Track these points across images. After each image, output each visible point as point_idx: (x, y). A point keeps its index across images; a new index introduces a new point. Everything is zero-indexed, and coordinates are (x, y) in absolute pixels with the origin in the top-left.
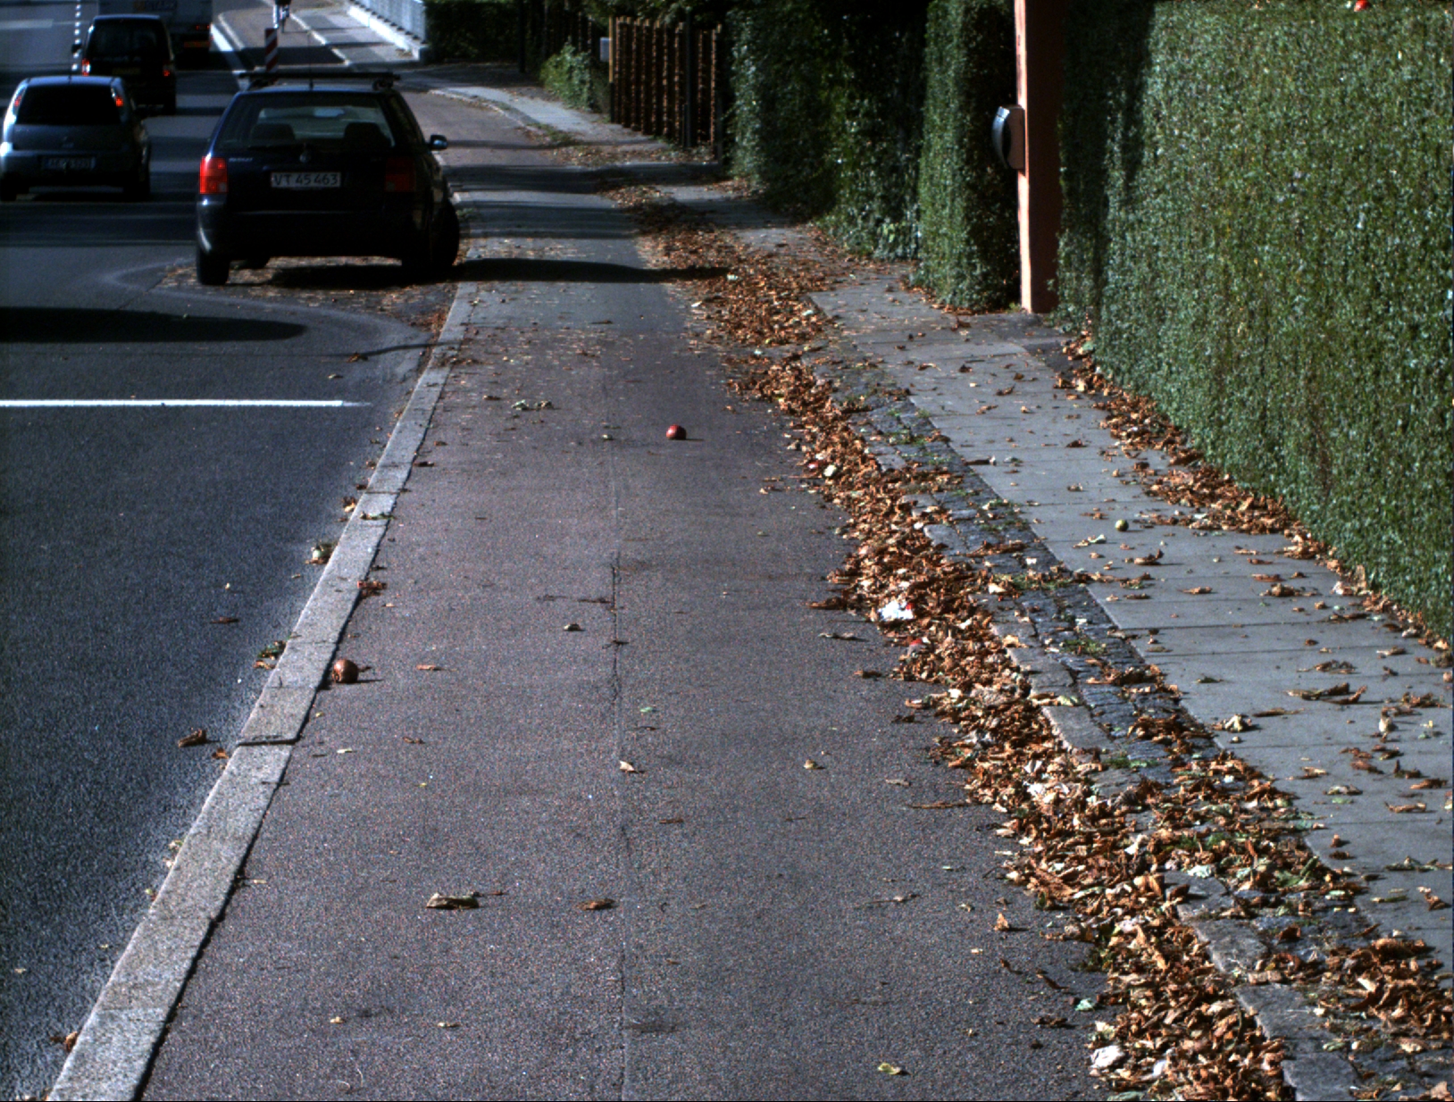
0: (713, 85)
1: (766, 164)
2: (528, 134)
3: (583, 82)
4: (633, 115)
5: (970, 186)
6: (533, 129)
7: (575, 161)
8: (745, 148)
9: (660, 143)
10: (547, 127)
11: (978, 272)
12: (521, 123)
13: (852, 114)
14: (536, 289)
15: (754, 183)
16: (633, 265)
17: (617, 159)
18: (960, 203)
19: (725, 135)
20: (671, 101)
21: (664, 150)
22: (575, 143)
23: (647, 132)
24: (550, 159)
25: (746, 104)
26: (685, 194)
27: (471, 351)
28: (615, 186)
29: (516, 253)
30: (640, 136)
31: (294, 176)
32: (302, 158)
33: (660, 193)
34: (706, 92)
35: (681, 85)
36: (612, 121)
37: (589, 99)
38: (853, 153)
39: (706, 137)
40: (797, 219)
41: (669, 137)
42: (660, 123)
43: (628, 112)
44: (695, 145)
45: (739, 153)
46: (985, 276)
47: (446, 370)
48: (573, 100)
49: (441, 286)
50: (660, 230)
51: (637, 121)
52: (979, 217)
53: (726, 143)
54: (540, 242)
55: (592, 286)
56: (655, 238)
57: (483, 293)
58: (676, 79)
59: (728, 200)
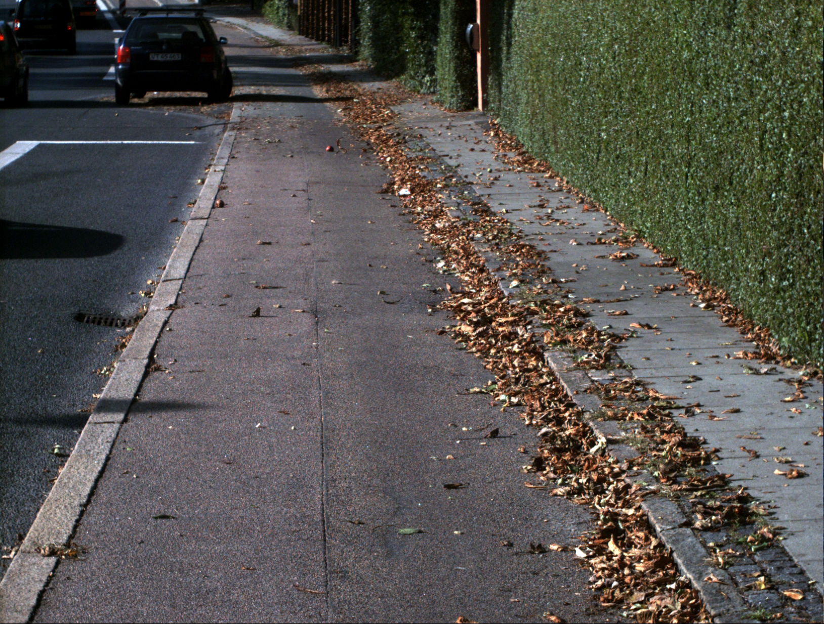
0: (350, 16)
1: (375, 53)
2: (257, 41)
3: (284, 15)
4: (310, 31)
5: (457, 57)
6: (259, 38)
7: (282, 53)
8: (365, 46)
9: (324, 45)
10: (266, 37)
11: (460, 94)
12: (253, 36)
13: (412, 29)
14: (268, 105)
15: (369, 63)
16: (311, 96)
17: (302, 52)
18: (452, 65)
19: (356, 40)
20: (329, 24)
21: (325, 48)
22: (281, 45)
23: (317, 40)
24: (269, 52)
25: (366, 25)
26: (336, 68)
27: (244, 126)
28: (302, 65)
29: (257, 92)
30: (314, 42)
31: (160, 56)
32: (164, 47)
33: (323, 68)
34: (347, 19)
35: (335, 16)
36: (300, 34)
37: (287, 23)
38: (413, 46)
39: (347, 42)
40: (388, 78)
41: (329, 42)
42: (323, 34)
43: (308, 29)
44: (341, 46)
45: (362, 49)
46: (463, 96)
47: (235, 131)
48: (279, 24)
49: (226, 104)
50: (324, 83)
51: (312, 34)
52: (461, 71)
53: (356, 43)
54: (268, 88)
55: (293, 104)
56: (321, 86)
57: (245, 106)
58: (332, 13)
59: (356, 71)
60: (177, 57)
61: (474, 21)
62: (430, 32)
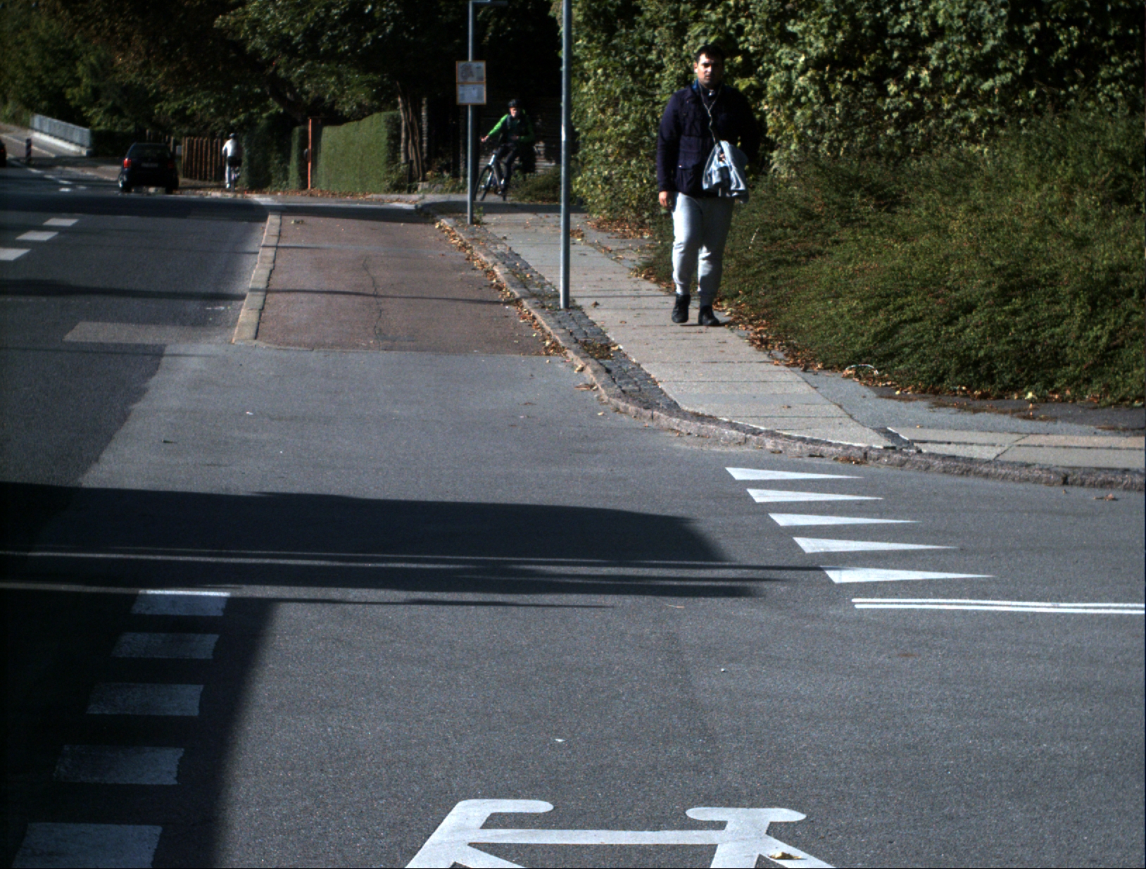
13: (276, 158)
15: (245, 186)
30: (197, 181)
38: (276, 168)
58: (214, 158)
60: (156, 165)
61: (307, 147)
62: (286, 158)
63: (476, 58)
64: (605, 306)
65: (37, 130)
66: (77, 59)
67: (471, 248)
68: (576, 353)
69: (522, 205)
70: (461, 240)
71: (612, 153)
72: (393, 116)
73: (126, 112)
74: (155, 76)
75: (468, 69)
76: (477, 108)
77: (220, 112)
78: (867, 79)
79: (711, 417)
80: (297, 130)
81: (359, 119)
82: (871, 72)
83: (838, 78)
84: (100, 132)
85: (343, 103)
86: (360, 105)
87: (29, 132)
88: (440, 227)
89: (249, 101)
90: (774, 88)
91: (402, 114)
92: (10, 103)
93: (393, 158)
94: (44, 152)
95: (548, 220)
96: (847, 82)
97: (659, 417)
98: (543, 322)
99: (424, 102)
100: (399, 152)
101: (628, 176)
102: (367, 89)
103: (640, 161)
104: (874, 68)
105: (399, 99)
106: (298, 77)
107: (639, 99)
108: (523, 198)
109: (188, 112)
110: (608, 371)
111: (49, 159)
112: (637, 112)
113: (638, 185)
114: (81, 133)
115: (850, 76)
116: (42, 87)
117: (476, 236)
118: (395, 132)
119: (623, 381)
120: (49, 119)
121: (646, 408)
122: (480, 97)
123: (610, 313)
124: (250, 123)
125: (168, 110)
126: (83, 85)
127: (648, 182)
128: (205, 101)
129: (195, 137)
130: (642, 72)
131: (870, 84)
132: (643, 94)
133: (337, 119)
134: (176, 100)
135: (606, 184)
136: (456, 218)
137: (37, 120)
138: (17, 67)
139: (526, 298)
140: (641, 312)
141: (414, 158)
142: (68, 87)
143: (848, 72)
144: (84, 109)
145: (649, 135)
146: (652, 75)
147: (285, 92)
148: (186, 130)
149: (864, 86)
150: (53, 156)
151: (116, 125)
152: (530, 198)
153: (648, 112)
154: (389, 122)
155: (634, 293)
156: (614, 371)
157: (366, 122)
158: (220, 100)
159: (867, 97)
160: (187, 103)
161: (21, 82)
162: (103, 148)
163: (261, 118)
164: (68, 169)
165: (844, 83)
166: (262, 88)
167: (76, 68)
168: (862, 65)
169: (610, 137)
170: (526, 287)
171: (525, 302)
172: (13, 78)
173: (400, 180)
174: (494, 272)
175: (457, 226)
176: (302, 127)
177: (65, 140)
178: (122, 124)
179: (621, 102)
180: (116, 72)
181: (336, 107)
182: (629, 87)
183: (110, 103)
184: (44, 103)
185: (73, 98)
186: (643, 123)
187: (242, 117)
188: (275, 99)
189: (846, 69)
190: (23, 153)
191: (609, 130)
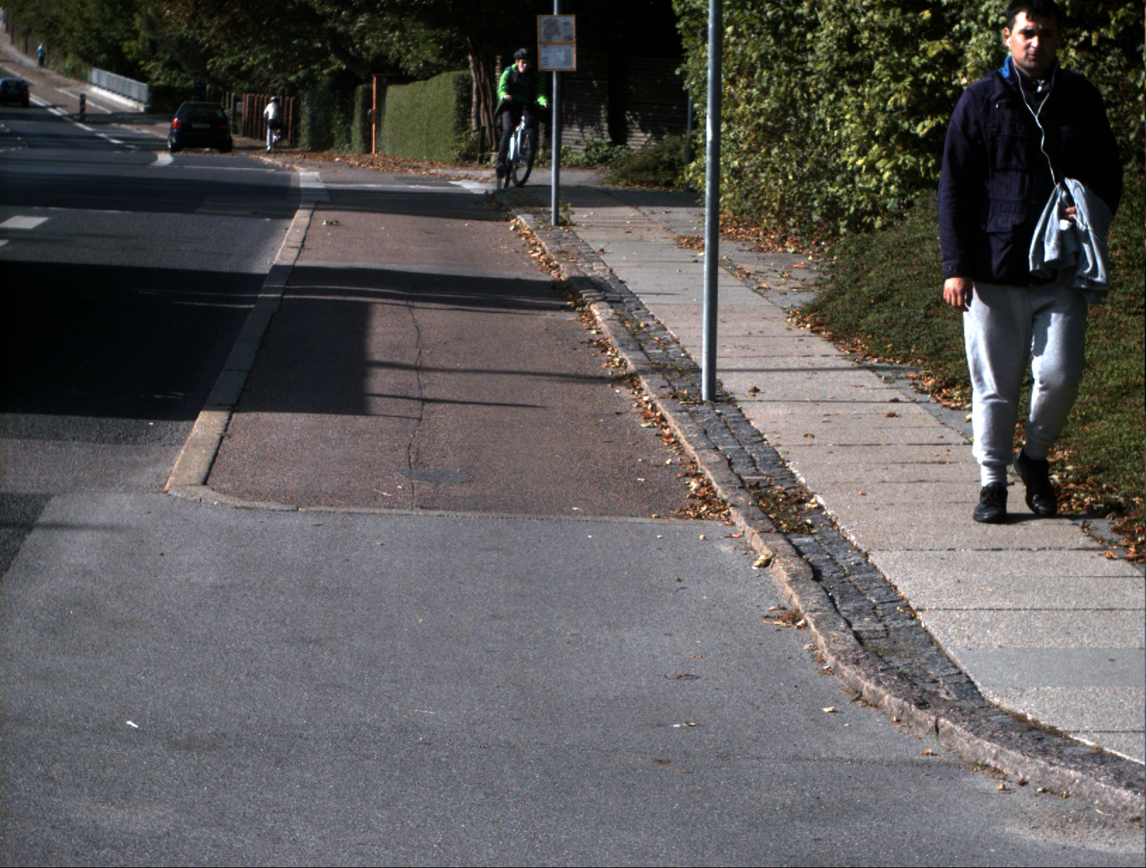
0: (290, 118)
1: (312, 139)
8: (304, 136)
13: (339, 119)
15: (307, 146)
19: (296, 133)
25: (304, 122)
36: (244, 136)
38: (338, 129)
39: (287, 138)
43: (250, 132)
60: (207, 126)
61: (371, 107)
62: (349, 119)
63: (563, 11)
64: (769, 394)
65: (95, 85)
66: (135, 10)
67: (557, 266)
68: (750, 519)
69: (617, 191)
70: (544, 253)
71: (745, 139)
72: (463, 76)
73: (184, 67)
74: (208, 29)
75: (552, 25)
76: (563, 75)
77: (278, 68)
78: (1113, 43)
79: (1053, 731)
80: (360, 88)
81: (426, 79)
82: (1117, 35)
83: (1071, 42)
84: (159, 87)
85: (408, 61)
86: (426, 63)
87: (87, 86)
88: (516, 228)
89: (309, 57)
90: (977, 55)
91: (473, 75)
92: (70, 56)
93: (463, 125)
94: (100, 108)
95: (655, 218)
96: (1084, 47)
97: (951, 731)
98: (679, 433)
99: (498, 61)
100: (470, 117)
101: (768, 169)
102: (434, 45)
103: (784, 150)
104: (1121, 29)
105: (470, 58)
106: (358, 31)
107: (784, 67)
108: (617, 182)
109: (243, 68)
110: (817, 575)
111: (106, 115)
112: (780, 84)
113: (780, 182)
114: (139, 88)
115: (1088, 39)
116: (100, 40)
117: (564, 246)
118: (465, 95)
119: (850, 606)
120: (108, 73)
121: (922, 705)
122: (568, 61)
123: (782, 410)
124: (311, 79)
125: (221, 66)
126: (140, 39)
127: (795, 177)
128: (262, 57)
129: (256, 93)
130: (788, 31)
131: (1117, 51)
132: (788, 60)
133: (403, 78)
134: (231, 54)
135: (735, 178)
136: (536, 214)
137: (95, 74)
138: (74, 18)
139: (643, 372)
140: (831, 409)
141: (487, 125)
142: (127, 39)
143: (1085, 33)
144: (142, 63)
145: (796, 115)
146: (803, 35)
147: (348, 47)
148: (246, 86)
149: (1109, 54)
150: (109, 112)
151: (175, 80)
152: (625, 181)
153: (796, 84)
154: (458, 83)
155: (805, 363)
156: (826, 573)
157: (434, 81)
158: (278, 56)
159: (1110, 69)
160: (241, 59)
161: (79, 35)
162: (160, 103)
163: (323, 75)
164: (123, 126)
165: (1079, 49)
166: (323, 43)
167: (134, 20)
168: (1105, 22)
169: (743, 115)
170: (642, 349)
171: (644, 383)
172: (70, 31)
173: (471, 149)
174: (592, 317)
175: (538, 228)
176: (365, 86)
177: (124, 96)
178: (182, 79)
179: (759, 71)
180: (166, 24)
181: (401, 65)
182: (770, 50)
183: (168, 57)
184: (104, 56)
185: (130, 52)
186: (789, 100)
187: (301, 74)
188: (337, 57)
189: (1083, 30)
190: (77, 109)
191: (741, 108)
